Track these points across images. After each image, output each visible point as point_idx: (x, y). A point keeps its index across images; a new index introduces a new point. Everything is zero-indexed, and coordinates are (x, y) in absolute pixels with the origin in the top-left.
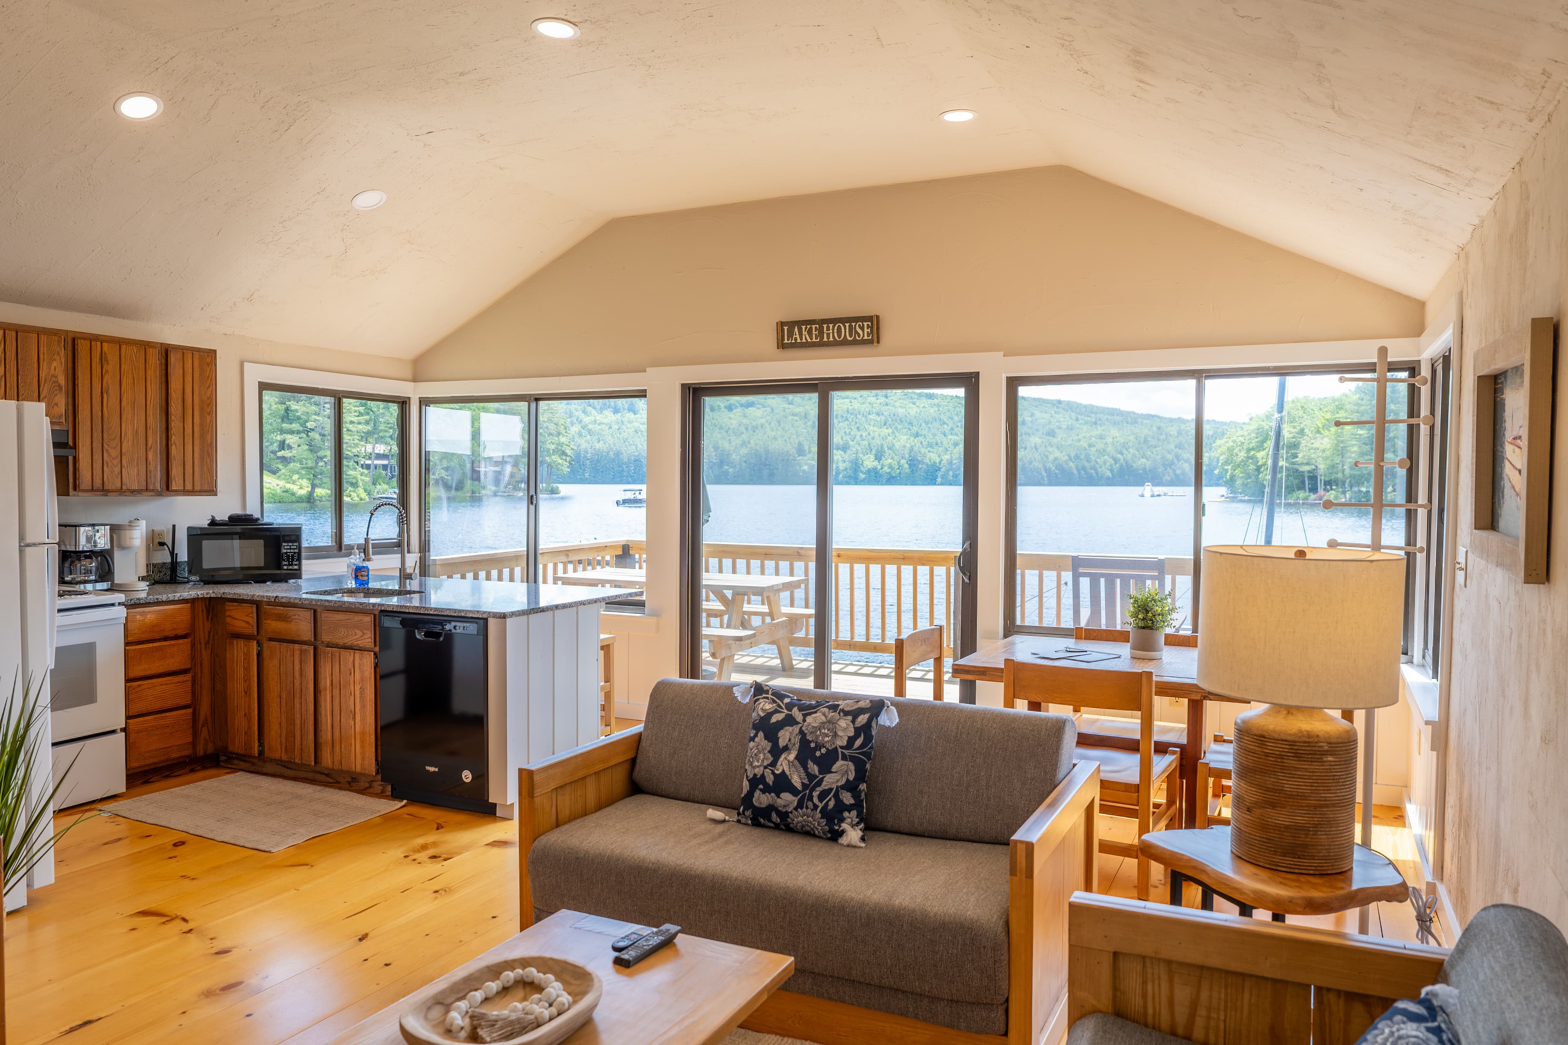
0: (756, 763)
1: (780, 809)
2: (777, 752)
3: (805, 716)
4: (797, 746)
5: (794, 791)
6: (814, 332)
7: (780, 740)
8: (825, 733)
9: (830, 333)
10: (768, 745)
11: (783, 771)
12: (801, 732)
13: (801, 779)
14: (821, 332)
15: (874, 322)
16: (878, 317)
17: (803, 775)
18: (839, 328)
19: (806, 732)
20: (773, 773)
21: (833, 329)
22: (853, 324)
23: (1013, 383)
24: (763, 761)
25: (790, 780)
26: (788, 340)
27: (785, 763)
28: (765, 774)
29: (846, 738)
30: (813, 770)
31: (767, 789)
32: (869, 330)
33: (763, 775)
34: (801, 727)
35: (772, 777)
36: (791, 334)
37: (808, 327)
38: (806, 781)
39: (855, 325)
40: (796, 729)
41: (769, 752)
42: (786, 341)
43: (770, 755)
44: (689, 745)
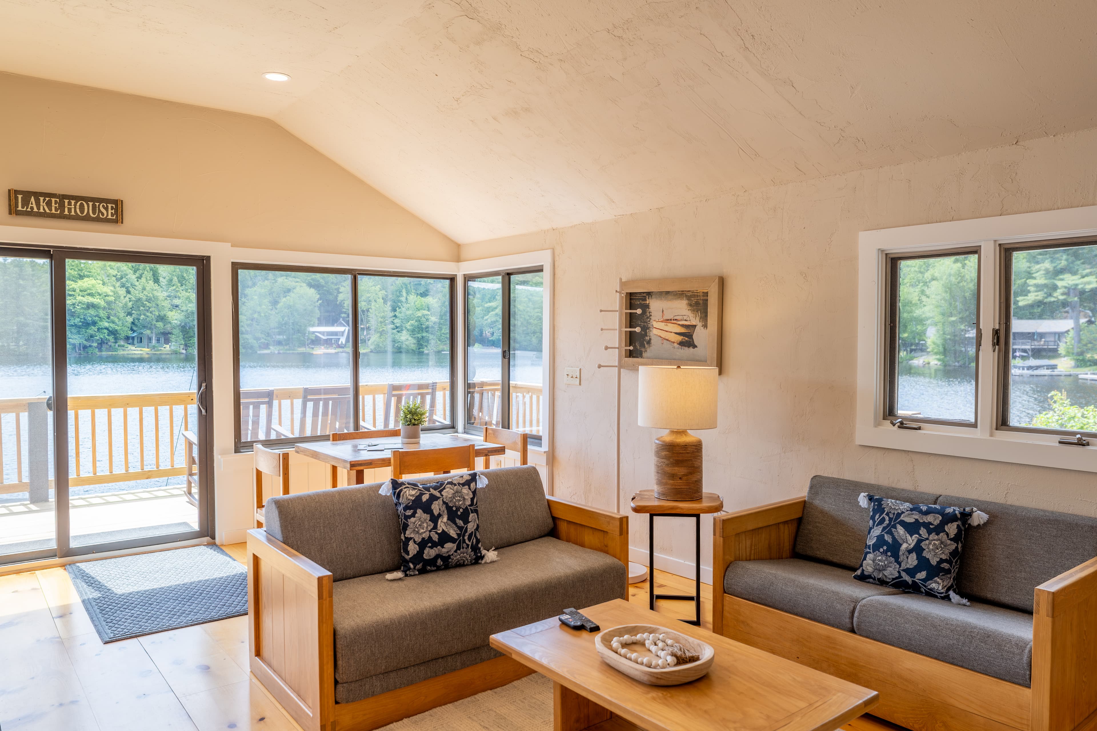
0: (422, 531)
1: (444, 555)
2: (435, 519)
3: (440, 492)
4: (446, 512)
5: (452, 540)
6: (53, 204)
7: (434, 511)
8: (458, 500)
9: (72, 208)
10: (428, 517)
11: (443, 530)
12: (444, 502)
13: (455, 531)
14: (62, 206)
15: (117, 205)
16: (122, 201)
17: (456, 529)
18: (82, 205)
19: (447, 502)
20: (437, 533)
21: (75, 205)
22: (97, 204)
23: (236, 267)
24: (427, 527)
25: (449, 534)
26: (23, 207)
27: (443, 525)
28: (431, 535)
29: (470, 499)
30: (460, 524)
31: (434, 545)
32: (113, 211)
33: (430, 537)
34: (443, 500)
35: (437, 536)
36: (26, 202)
37: (47, 199)
38: (459, 532)
39: (99, 206)
40: (440, 501)
41: (429, 521)
42: (20, 208)
43: (431, 523)
44: (331, 539)
